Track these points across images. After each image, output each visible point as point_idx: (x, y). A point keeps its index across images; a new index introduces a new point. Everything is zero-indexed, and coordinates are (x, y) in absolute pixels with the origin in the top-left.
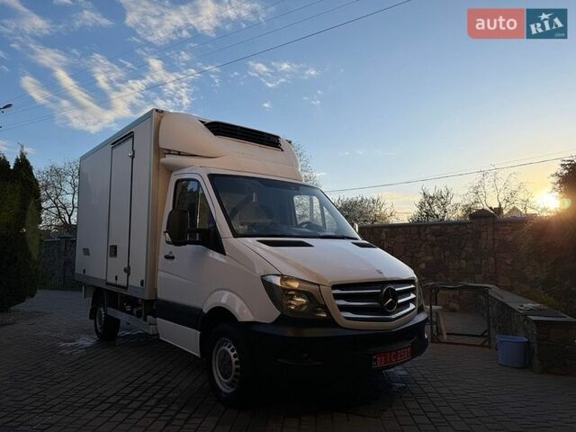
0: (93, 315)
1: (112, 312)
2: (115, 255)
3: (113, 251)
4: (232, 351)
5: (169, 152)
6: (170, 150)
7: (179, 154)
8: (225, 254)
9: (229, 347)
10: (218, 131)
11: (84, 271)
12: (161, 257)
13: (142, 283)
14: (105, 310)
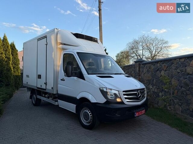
0: (31, 97)
1: (39, 97)
2: (40, 78)
3: (39, 77)
5: (61, 44)
7: (65, 44)
8: (85, 80)
10: (78, 37)
11: (27, 83)
12: (59, 80)
13: (52, 88)
14: (36, 96)
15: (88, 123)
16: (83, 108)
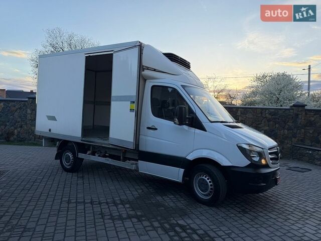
0: (59, 156)
1: (81, 155)
4: (208, 179)
5: (148, 68)
6: (148, 67)
7: (155, 70)
8: (206, 131)
9: (206, 177)
10: (172, 59)
11: (50, 130)
14: (74, 154)
15: (206, 195)
16: (197, 173)
